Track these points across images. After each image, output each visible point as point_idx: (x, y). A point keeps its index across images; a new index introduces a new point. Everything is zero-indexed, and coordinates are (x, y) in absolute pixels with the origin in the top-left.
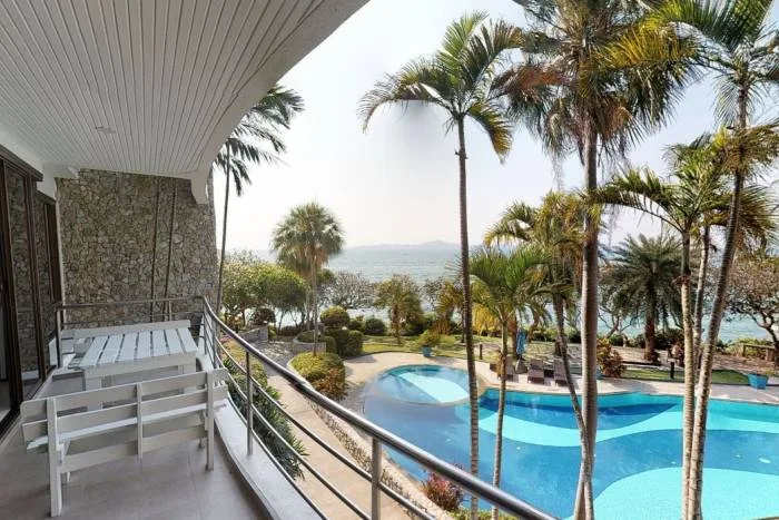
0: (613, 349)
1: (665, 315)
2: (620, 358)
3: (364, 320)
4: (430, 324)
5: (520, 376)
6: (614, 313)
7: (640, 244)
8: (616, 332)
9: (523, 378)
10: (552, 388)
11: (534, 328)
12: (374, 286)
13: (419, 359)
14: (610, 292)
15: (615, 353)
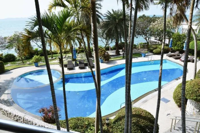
0: (106, 52)
1: (121, 38)
2: (108, 54)
3: (4, 55)
4: (36, 52)
5: (76, 67)
6: (106, 39)
7: (112, 13)
8: (107, 46)
9: (77, 68)
10: (88, 69)
11: (79, 48)
12: (5, 38)
13: (33, 68)
14: (104, 31)
15: (107, 53)
